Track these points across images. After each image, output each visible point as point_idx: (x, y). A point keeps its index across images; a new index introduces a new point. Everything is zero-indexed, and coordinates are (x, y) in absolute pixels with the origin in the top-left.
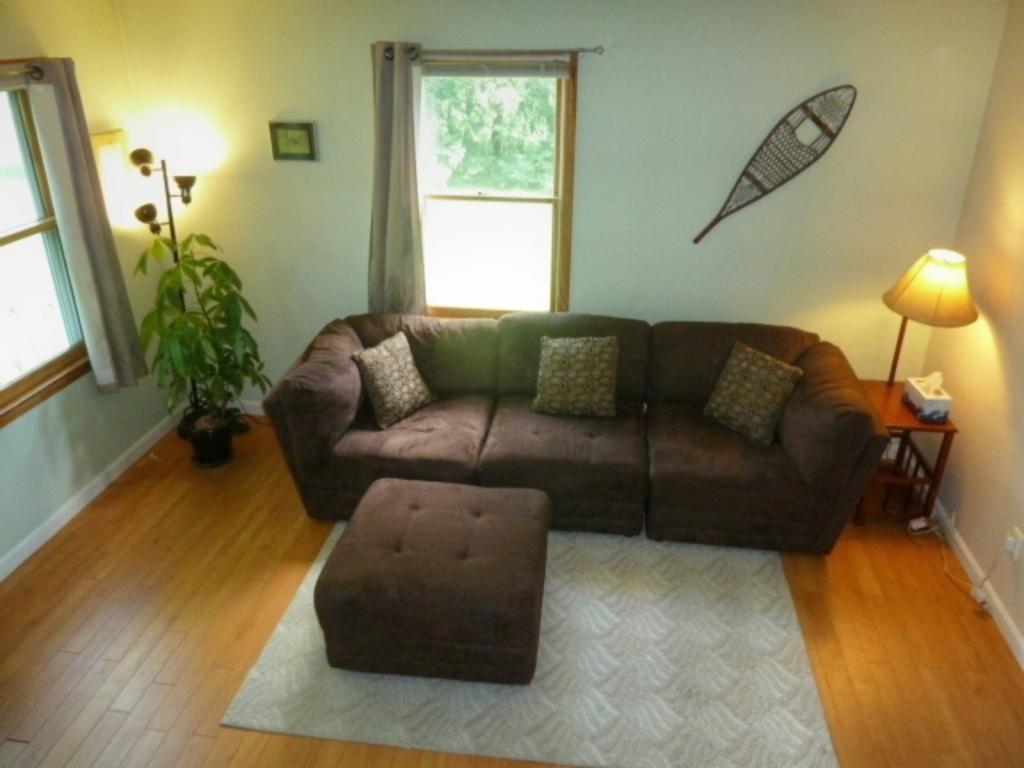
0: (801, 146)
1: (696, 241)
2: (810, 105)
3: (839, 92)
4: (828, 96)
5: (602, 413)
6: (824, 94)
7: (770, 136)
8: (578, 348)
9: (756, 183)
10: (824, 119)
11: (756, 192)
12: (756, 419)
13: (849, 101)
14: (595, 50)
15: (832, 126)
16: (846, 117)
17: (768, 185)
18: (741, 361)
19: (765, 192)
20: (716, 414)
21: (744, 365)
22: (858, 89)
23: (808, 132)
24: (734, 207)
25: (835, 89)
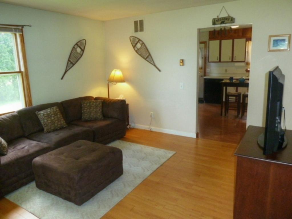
0: (78, 53)
1: (62, 79)
2: (78, 44)
3: (83, 41)
4: (81, 41)
5: (65, 126)
6: (80, 41)
7: (72, 50)
8: (50, 111)
9: (71, 63)
10: (81, 47)
11: (72, 65)
12: (99, 114)
13: (85, 43)
14: (29, 26)
15: (83, 48)
16: (85, 46)
17: (74, 63)
18: (87, 104)
19: (74, 65)
20: (87, 119)
21: (88, 104)
22: (86, 39)
23: (79, 50)
24: (68, 69)
25: (82, 40)
